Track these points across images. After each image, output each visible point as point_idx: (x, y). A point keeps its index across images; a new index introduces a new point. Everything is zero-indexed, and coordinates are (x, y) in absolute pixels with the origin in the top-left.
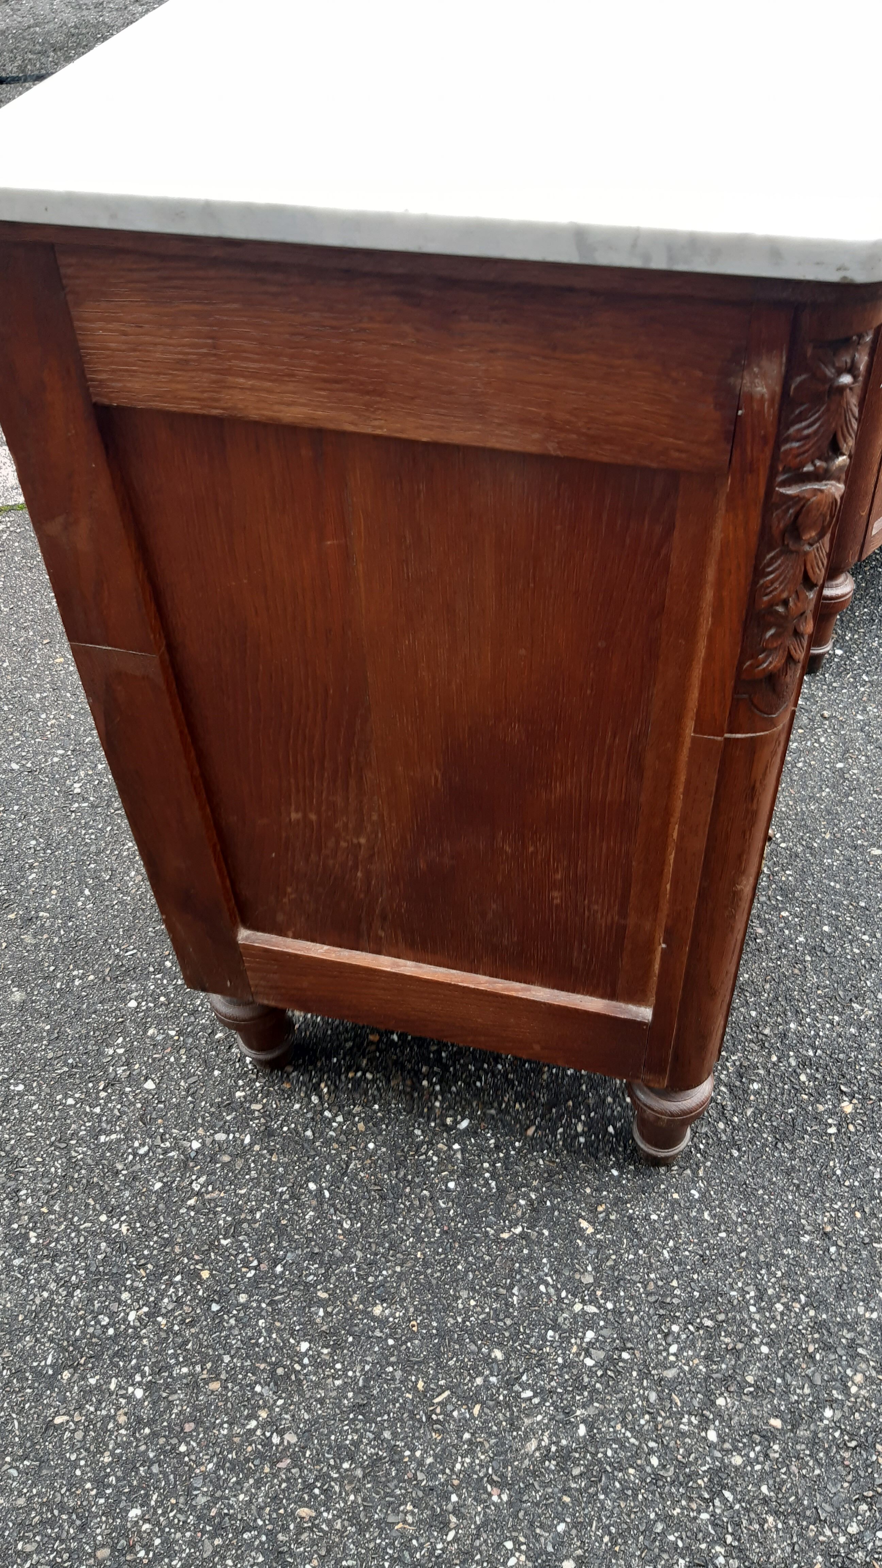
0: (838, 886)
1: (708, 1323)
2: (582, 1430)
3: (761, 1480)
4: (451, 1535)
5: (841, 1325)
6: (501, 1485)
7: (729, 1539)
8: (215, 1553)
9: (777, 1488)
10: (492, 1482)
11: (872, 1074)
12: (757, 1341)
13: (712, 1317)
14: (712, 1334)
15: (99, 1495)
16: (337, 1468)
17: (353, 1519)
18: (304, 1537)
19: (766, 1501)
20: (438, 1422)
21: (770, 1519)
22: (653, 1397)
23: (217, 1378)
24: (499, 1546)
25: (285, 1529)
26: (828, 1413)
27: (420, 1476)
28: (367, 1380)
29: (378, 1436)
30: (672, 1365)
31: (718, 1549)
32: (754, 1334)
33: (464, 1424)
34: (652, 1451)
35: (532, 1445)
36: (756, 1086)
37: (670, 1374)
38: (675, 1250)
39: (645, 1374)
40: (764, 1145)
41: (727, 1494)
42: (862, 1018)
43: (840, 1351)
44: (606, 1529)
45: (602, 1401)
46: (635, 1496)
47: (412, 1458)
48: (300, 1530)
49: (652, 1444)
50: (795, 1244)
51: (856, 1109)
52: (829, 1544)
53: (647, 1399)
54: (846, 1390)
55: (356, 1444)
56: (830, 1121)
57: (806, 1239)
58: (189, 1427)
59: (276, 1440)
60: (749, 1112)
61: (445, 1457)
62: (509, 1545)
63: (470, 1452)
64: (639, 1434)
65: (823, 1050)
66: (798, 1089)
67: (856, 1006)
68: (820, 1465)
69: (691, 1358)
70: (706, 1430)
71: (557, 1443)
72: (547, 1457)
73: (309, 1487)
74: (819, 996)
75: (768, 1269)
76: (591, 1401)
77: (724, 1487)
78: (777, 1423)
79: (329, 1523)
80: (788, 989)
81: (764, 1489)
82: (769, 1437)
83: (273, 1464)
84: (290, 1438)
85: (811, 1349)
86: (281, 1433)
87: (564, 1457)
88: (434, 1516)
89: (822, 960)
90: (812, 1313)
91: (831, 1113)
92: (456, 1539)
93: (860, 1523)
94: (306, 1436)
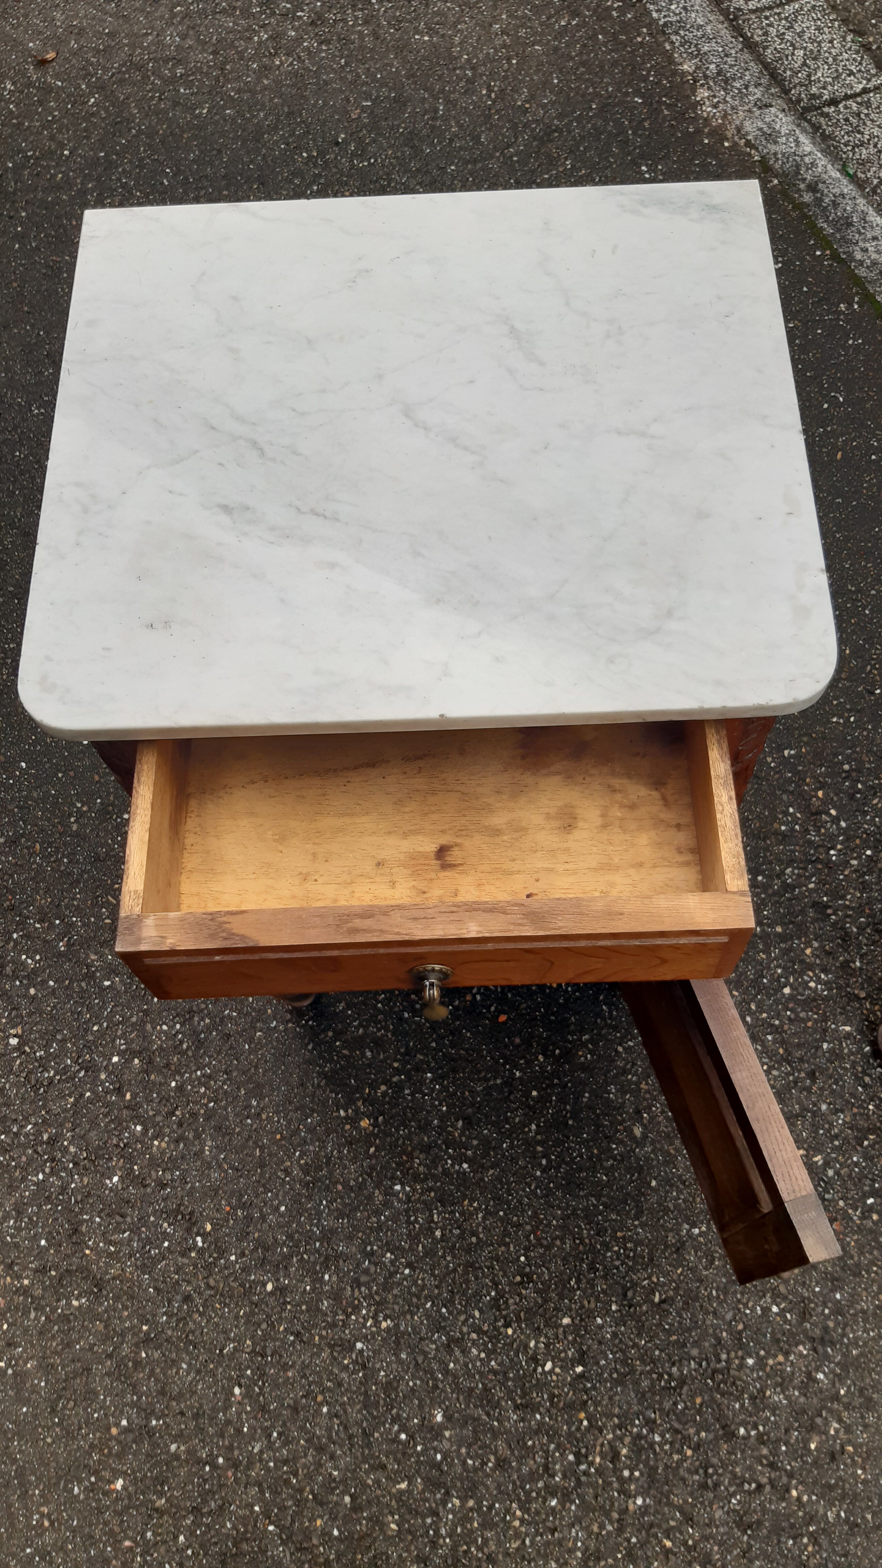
0: (585, 1100)
1: (185, 1046)
2: (107, 983)
3: (93, 1092)
4: (38, 926)
5: (196, 1131)
6: (68, 945)
7: (58, 1077)
8: (10, 811)
9: (90, 1101)
10: (69, 939)
11: (397, 1140)
12: (177, 1078)
13: (188, 1048)
14: (177, 1048)
15: (29, 744)
16: (63, 856)
17: (38, 873)
18: (26, 851)
19: (82, 1095)
20: (97, 902)
21: (72, 1100)
22: (134, 1019)
23: (100, 777)
24: (36, 952)
25: (28, 840)
26: (139, 1128)
27: (66, 901)
28: (114, 856)
29: (84, 871)
30: (154, 1028)
31: (52, 1073)
32: (182, 1076)
33: (99, 917)
34: (101, 1025)
35: (93, 957)
36: (369, 1054)
37: (149, 1027)
38: (230, 1017)
39: (146, 1013)
40: (320, 1066)
41: (82, 1073)
42: (450, 1129)
43: (180, 1132)
44: (54, 1007)
45: (126, 992)
46: (75, 1020)
47: (75, 894)
48: (28, 848)
49: (105, 1024)
50: (249, 1095)
51: (365, 1129)
52: (62, 1134)
53: (131, 1016)
54: (155, 1137)
55: (78, 862)
56: (350, 1111)
57: (254, 1103)
58: (72, 773)
59: (72, 820)
60: (346, 1052)
61: (78, 911)
62: (38, 957)
63: (84, 925)
64: (109, 1018)
65: (412, 1101)
66: (374, 1086)
67: (460, 1123)
68: (106, 1126)
69: (160, 1039)
70: (118, 1055)
71: (97, 970)
72: (88, 966)
73: (50, 845)
74: (463, 1093)
75: (228, 1079)
76: (125, 985)
77: (86, 1071)
78: (128, 1096)
79: (35, 862)
80: (464, 1069)
81: (88, 1094)
82: (120, 1091)
83: (59, 823)
84: (75, 827)
85: (178, 1113)
86: (76, 821)
87: (89, 976)
88: (46, 914)
89: (501, 1092)
90: (202, 1111)
91: (357, 1111)
92: (36, 929)
93: (76, 1152)
94: (76, 835)
